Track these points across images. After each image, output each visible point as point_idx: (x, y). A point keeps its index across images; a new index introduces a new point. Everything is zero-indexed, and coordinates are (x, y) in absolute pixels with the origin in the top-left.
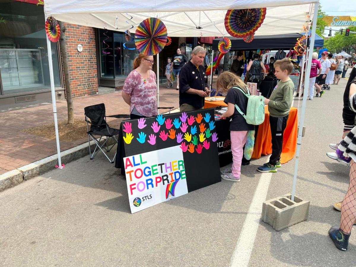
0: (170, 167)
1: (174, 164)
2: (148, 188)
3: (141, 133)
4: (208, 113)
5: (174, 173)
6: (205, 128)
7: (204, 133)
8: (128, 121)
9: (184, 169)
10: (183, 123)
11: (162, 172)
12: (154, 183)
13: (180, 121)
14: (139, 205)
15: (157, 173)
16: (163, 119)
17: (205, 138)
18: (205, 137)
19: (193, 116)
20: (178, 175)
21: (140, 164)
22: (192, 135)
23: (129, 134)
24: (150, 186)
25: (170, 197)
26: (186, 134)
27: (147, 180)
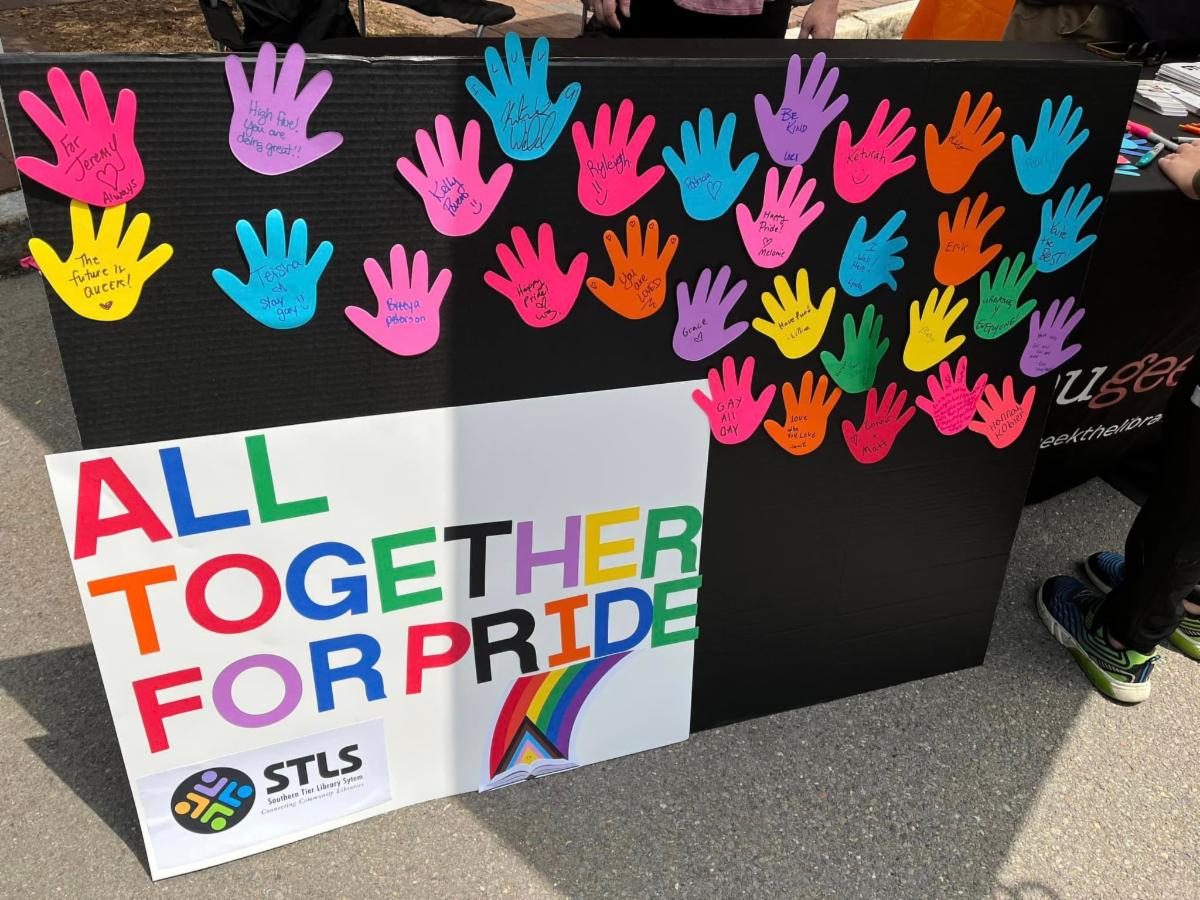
0: (568, 557)
1: (609, 534)
2: (326, 702)
3: (275, 216)
4: (1068, 100)
5: (592, 601)
6: (986, 244)
7: (969, 290)
8: (91, 66)
9: (696, 574)
10: (773, 175)
11: (477, 588)
12: (392, 666)
13: (748, 140)
14: (231, 822)
15: (434, 595)
16: (554, 98)
17: (959, 340)
18: (962, 325)
19: (905, 113)
20: (624, 619)
21: (254, 514)
22: (841, 295)
23: (115, 215)
24: (348, 691)
25: (531, 760)
26: (780, 282)
27: (320, 650)
